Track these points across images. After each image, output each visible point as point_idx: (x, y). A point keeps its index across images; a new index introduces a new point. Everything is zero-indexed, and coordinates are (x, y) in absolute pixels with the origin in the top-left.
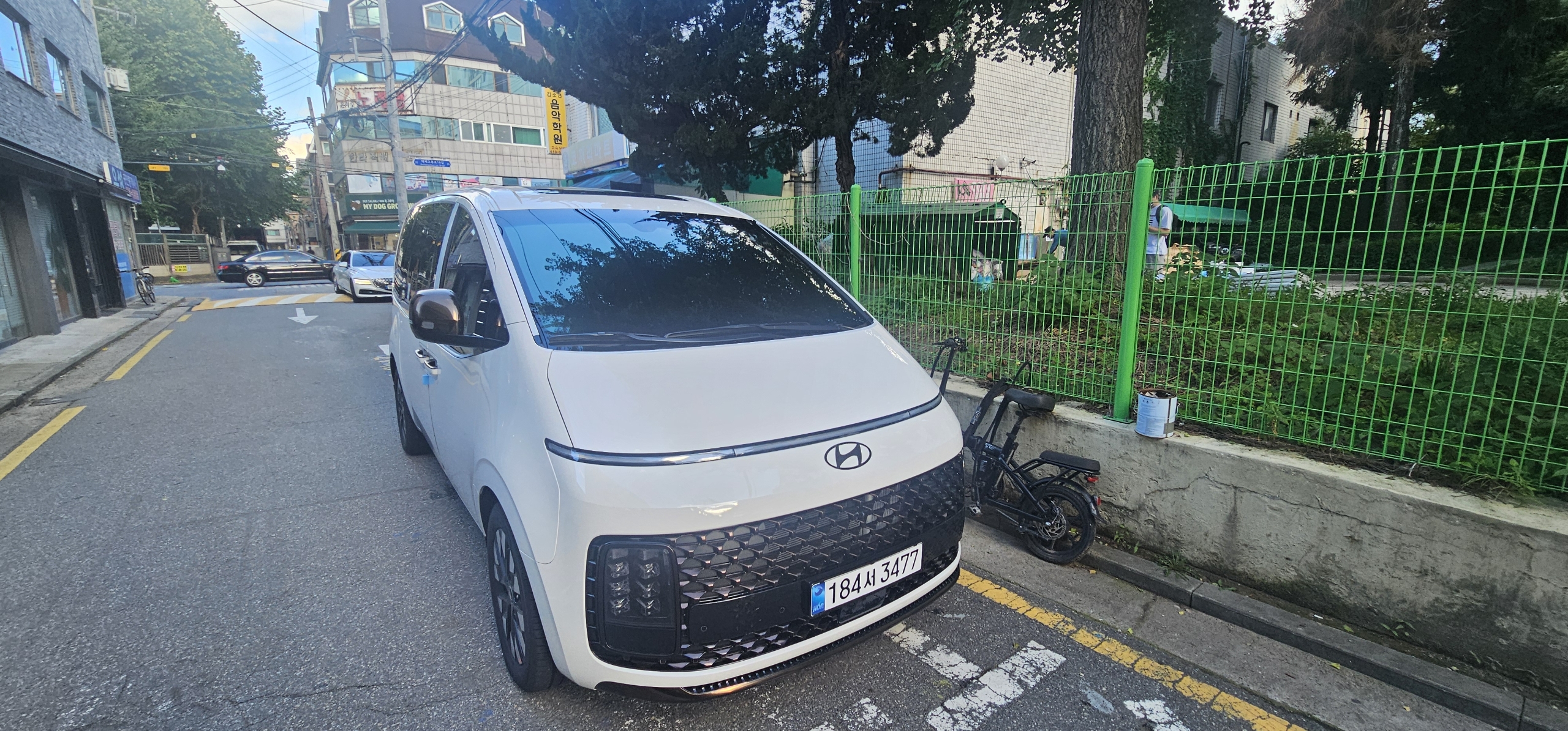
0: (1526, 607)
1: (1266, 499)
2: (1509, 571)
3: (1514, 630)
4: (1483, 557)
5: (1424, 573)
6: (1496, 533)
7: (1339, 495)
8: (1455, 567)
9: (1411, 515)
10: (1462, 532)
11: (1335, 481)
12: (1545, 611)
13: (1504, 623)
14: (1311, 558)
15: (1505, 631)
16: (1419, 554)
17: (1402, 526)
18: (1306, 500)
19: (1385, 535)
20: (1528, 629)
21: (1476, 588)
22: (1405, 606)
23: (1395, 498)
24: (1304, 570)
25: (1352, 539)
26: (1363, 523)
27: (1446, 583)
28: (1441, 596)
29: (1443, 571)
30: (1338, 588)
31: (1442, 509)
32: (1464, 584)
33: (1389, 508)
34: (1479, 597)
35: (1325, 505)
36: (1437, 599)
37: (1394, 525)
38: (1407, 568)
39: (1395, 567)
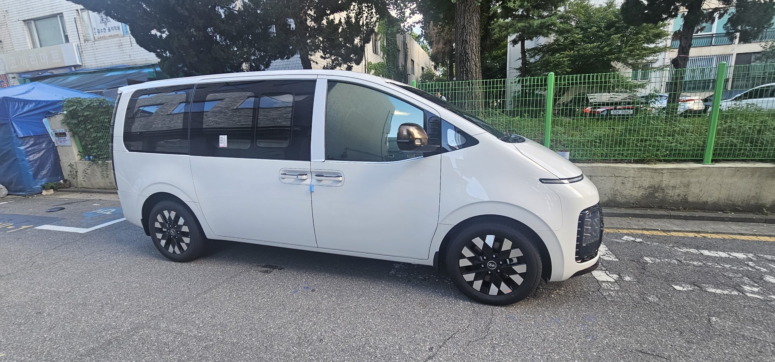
0: (661, 189)
1: (600, 177)
2: (658, 181)
3: (659, 196)
4: (653, 178)
5: (640, 187)
6: (656, 171)
7: (620, 171)
8: (646, 184)
9: (637, 172)
10: (649, 173)
11: (618, 167)
12: (665, 189)
13: (657, 195)
14: (612, 192)
15: (657, 197)
16: (639, 182)
17: (635, 176)
18: (611, 175)
19: (631, 178)
20: (662, 194)
21: (651, 187)
22: (635, 198)
23: (634, 168)
24: (610, 196)
25: (623, 183)
26: (626, 177)
27: (645, 189)
28: (643, 192)
29: (644, 185)
30: (619, 199)
31: (644, 168)
32: (649, 187)
33: (632, 171)
34: (652, 190)
35: (616, 175)
36: (642, 194)
37: (633, 176)
38: (636, 187)
39: (633, 188)
